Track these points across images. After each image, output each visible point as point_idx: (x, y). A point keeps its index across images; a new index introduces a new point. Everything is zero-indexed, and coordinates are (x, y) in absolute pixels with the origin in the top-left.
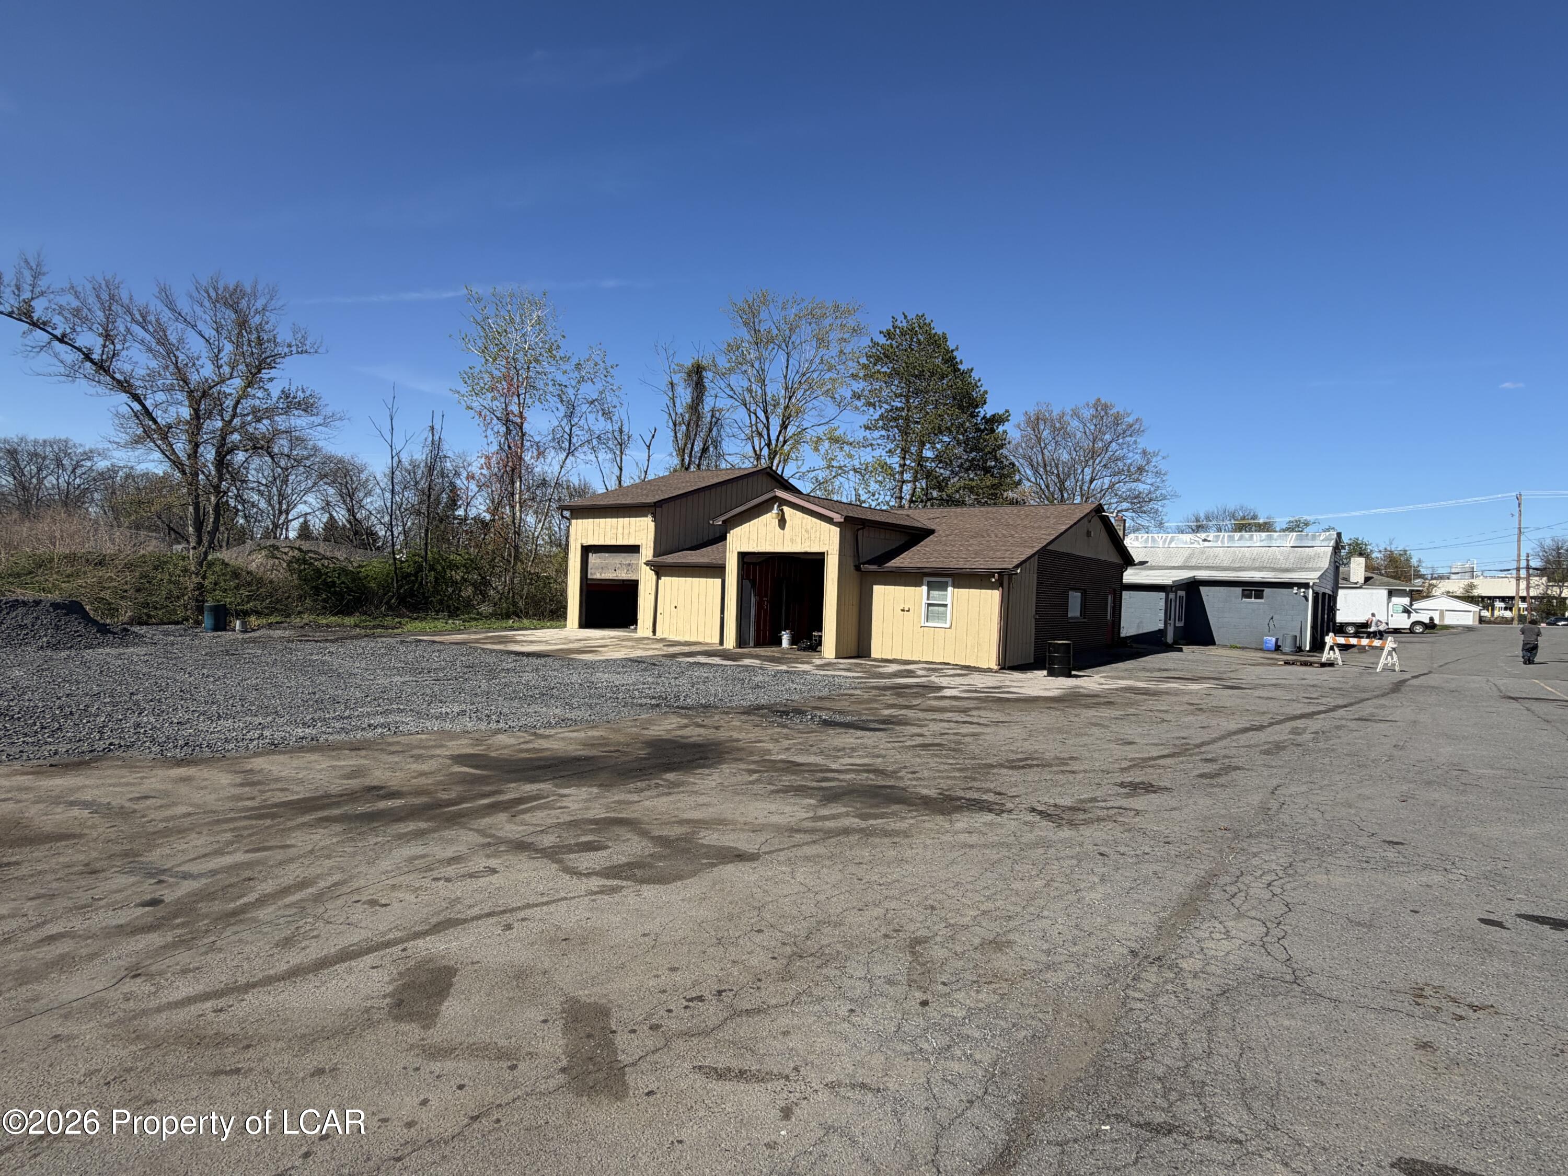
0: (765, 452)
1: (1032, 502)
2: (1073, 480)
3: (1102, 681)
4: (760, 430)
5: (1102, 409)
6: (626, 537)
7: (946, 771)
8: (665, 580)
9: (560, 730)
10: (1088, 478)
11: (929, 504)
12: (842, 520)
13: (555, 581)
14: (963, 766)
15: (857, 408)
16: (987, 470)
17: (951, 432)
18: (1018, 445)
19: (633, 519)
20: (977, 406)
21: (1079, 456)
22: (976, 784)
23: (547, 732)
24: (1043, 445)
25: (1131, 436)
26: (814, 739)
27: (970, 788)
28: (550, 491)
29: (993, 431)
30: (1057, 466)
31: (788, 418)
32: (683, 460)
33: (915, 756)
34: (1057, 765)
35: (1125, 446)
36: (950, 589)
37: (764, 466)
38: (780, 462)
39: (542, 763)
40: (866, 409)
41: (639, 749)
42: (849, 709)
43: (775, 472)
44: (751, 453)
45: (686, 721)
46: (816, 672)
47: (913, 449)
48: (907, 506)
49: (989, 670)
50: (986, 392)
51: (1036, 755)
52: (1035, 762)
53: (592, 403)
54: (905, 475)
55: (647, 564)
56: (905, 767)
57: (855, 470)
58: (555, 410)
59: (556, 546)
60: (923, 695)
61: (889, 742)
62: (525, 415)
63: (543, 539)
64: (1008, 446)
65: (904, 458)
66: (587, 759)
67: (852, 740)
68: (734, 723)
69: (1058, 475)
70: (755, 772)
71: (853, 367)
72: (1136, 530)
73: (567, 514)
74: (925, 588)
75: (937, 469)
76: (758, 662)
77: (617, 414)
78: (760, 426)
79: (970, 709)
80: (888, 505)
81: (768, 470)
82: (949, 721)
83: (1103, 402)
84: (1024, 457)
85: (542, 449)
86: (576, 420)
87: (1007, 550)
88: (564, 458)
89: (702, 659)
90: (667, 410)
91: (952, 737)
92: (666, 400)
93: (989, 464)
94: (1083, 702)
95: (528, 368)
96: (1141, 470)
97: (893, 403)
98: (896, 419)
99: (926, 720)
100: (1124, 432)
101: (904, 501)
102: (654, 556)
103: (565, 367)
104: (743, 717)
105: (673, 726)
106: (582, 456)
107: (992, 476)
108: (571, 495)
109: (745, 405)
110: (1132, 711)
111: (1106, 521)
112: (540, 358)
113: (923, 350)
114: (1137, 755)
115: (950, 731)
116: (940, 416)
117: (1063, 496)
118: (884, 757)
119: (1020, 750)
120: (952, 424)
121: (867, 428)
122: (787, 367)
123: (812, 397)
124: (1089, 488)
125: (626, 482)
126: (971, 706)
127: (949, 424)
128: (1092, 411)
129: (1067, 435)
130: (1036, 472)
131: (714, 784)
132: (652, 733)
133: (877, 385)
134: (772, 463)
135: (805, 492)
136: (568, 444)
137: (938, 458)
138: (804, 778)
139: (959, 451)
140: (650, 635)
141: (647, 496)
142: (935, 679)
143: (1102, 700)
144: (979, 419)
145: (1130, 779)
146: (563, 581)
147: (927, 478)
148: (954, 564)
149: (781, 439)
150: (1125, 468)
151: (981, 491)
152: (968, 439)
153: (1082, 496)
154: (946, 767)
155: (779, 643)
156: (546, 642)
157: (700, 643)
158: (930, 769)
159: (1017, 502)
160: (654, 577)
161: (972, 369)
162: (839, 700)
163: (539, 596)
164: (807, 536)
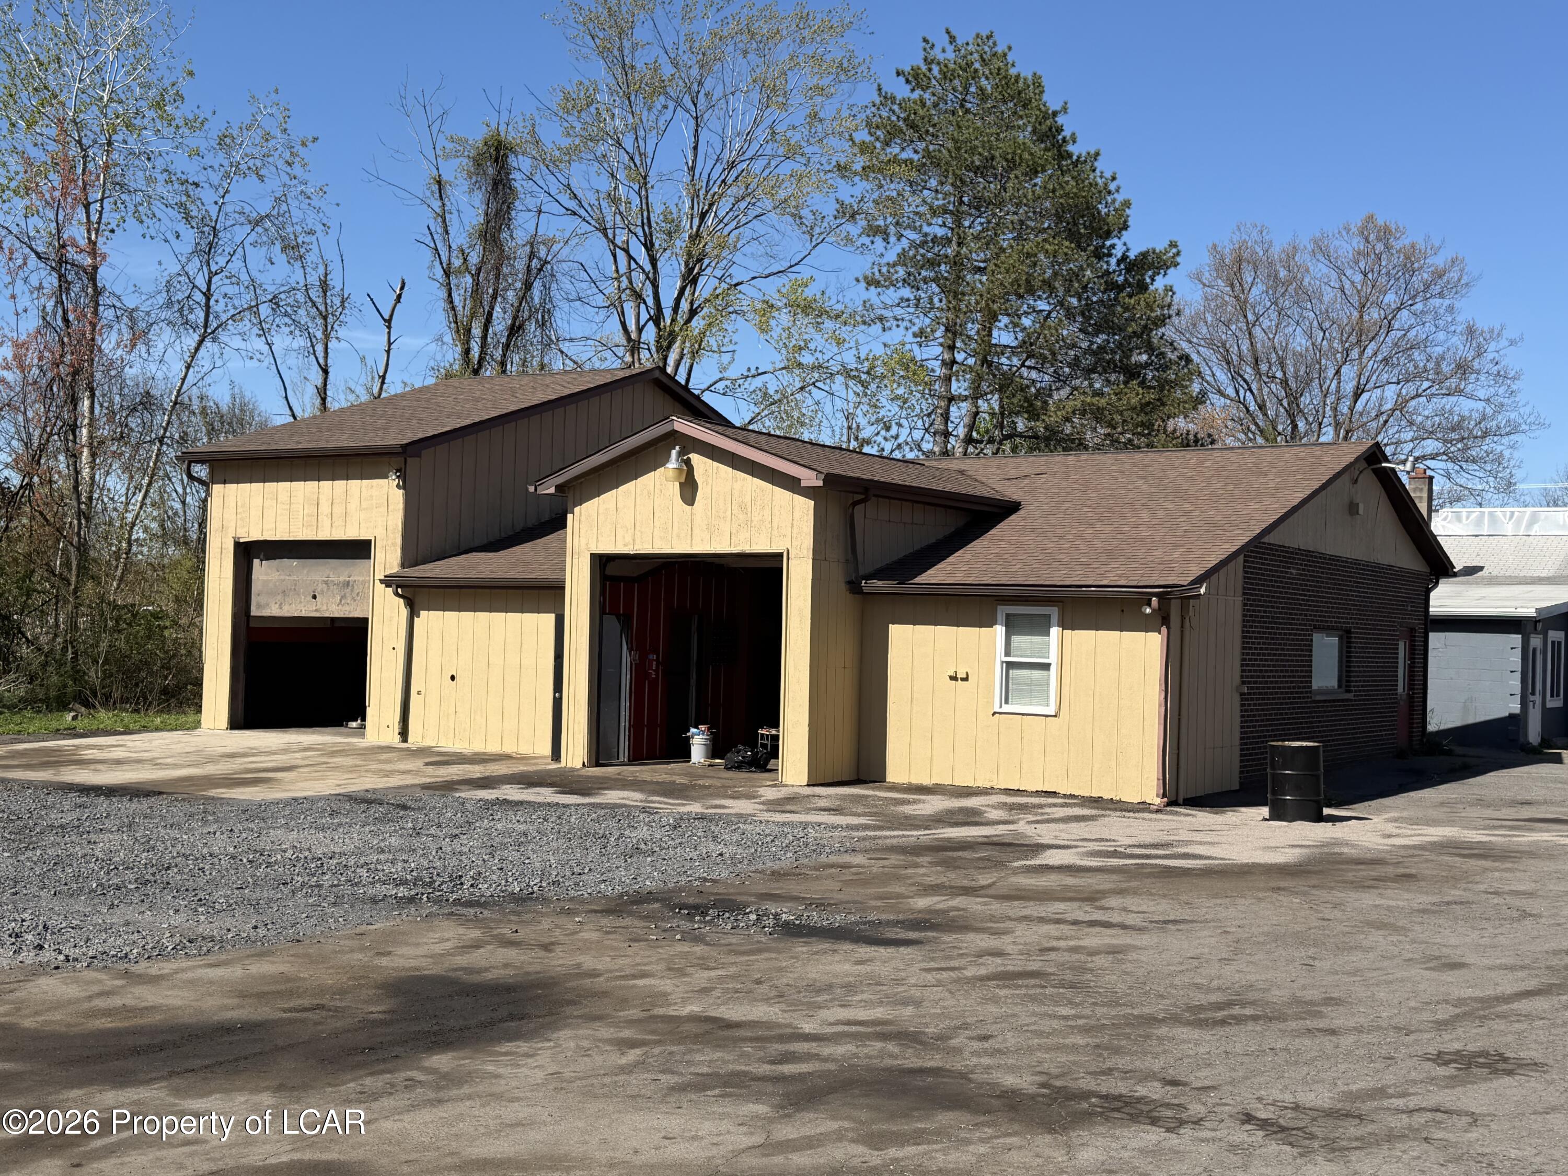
0: (650, 334)
1: (1229, 441)
2: (1317, 391)
3: (1391, 828)
4: (638, 285)
5: (1379, 239)
6: (338, 522)
7: (1053, 1033)
8: (428, 620)
9: (185, 964)
10: (1349, 387)
11: (1007, 446)
12: (820, 483)
13: (175, 623)
14: (1092, 1022)
15: (848, 240)
16: (1132, 373)
17: (1052, 289)
18: (1197, 318)
19: (354, 484)
20: (1108, 235)
21: (1330, 341)
22: (1122, 1062)
23: (155, 968)
24: (1251, 317)
25: (1441, 295)
26: (764, 965)
27: (1109, 1072)
28: (161, 419)
29: (1142, 287)
30: (1282, 363)
31: (700, 260)
32: (467, 352)
33: (986, 1000)
34: (1298, 1017)
35: (1429, 317)
36: (1055, 631)
37: (649, 365)
38: (682, 356)
39: (145, 1041)
40: (866, 240)
41: (368, 1002)
42: (840, 896)
43: (672, 378)
44: (620, 338)
45: (476, 934)
46: (767, 816)
47: (972, 329)
48: (959, 451)
49: (1143, 807)
50: (1127, 204)
51: (1252, 996)
52: (1248, 1011)
53: (258, 222)
54: (954, 384)
55: (387, 581)
56: (965, 1026)
57: (847, 373)
58: (171, 237)
59: (176, 542)
60: (999, 865)
61: (929, 970)
62: (102, 247)
63: (146, 529)
64: (1175, 320)
65: (952, 348)
66: (249, 1027)
67: (847, 967)
68: (585, 935)
69: (1285, 383)
70: (633, 1044)
71: (841, 151)
72: (1455, 500)
73: (201, 471)
74: (999, 630)
75: (1024, 371)
76: (638, 796)
77: (315, 247)
78: (638, 278)
79: (1103, 894)
80: (920, 449)
81: (657, 374)
82: (1058, 922)
83: (1381, 222)
84: (1210, 344)
85: (142, 325)
86: (222, 261)
87: (1176, 546)
88: (194, 345)
89: (513, 793)
90: (428, 240)
91: (1066, 957)
92: (427, 218)
93: (1134, 358)
94: (1350, 876)
95: (110, 143)
96: (1463, 368)
97: (926, 229)
98: (932, 263)
99: (1010, 919)
100: (1427, 287)
101: (952, 440)
102: (403, 565)
103: (194, 140)
104: (607, 922)
105: (449, 945)
106: (237, 342)
107: (1142, 384)
108: (212, 431)
109: (604, 231)
110: (1455, 894)
111: (1389, 481)
112: (138, 122)
113: (989, 111)
114: (1470, 993)
115: (1062, 944)
116: (1028, 255)
117: (1295, 427)
118: (918, 1003)
119: (1215, 983)
120: (1055, 274)
121: (871, 282)
122: (695, 148)
123: (752, 213)
124: (1352, 409)
125: (338, 400)
126: (1107, 886)
127: (1049, 273)
128: (1358, 243)
129: (1305, 295)
130: (1236, 375)
131: (540, 1075)
132: (399, 962)
133: (892, 190)
134: (665, 358)
135: (738, 425)
136: (202, 315)
137: (1027, 348)
138: (742, 1055)
139: (1069, 331)
140: (392, 738)
141: (386, 429)
142: (1025, 828)
143: (1390, 871)
144: (1113, 261)
145: (1457, 1046)
146: (192, 624)
147: (1001, 390)
148: (1059, 576)
149: (685, 306)
150: (1431, 365)
151: (1118, 418)
152: (1089, 306)
153: (1337, 425)
154: (1055, 1024)
155: (685, 754)
156: (154, 763)
157: (507, 757)
158: (1020, 1029)
159: (1196, 441)
160: (404, 612)
161: (1097, 154)
162: (817, 878)
163: (136, 657)
164: (742, 516)
